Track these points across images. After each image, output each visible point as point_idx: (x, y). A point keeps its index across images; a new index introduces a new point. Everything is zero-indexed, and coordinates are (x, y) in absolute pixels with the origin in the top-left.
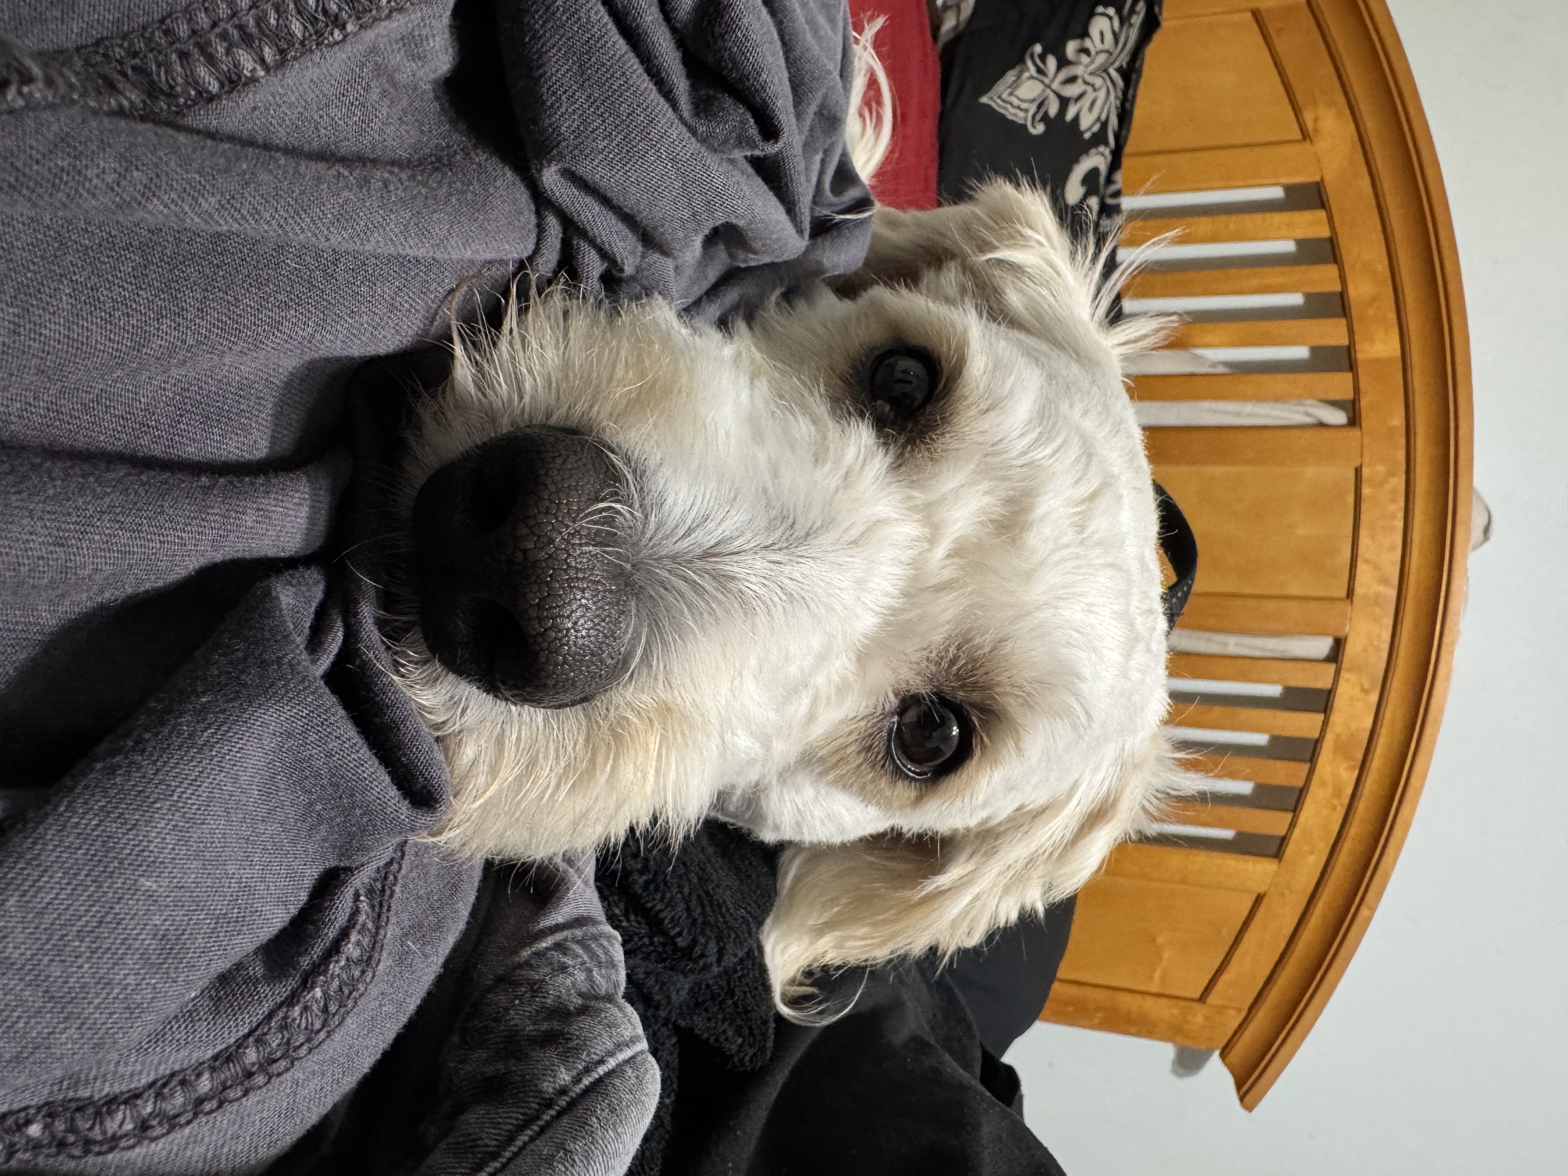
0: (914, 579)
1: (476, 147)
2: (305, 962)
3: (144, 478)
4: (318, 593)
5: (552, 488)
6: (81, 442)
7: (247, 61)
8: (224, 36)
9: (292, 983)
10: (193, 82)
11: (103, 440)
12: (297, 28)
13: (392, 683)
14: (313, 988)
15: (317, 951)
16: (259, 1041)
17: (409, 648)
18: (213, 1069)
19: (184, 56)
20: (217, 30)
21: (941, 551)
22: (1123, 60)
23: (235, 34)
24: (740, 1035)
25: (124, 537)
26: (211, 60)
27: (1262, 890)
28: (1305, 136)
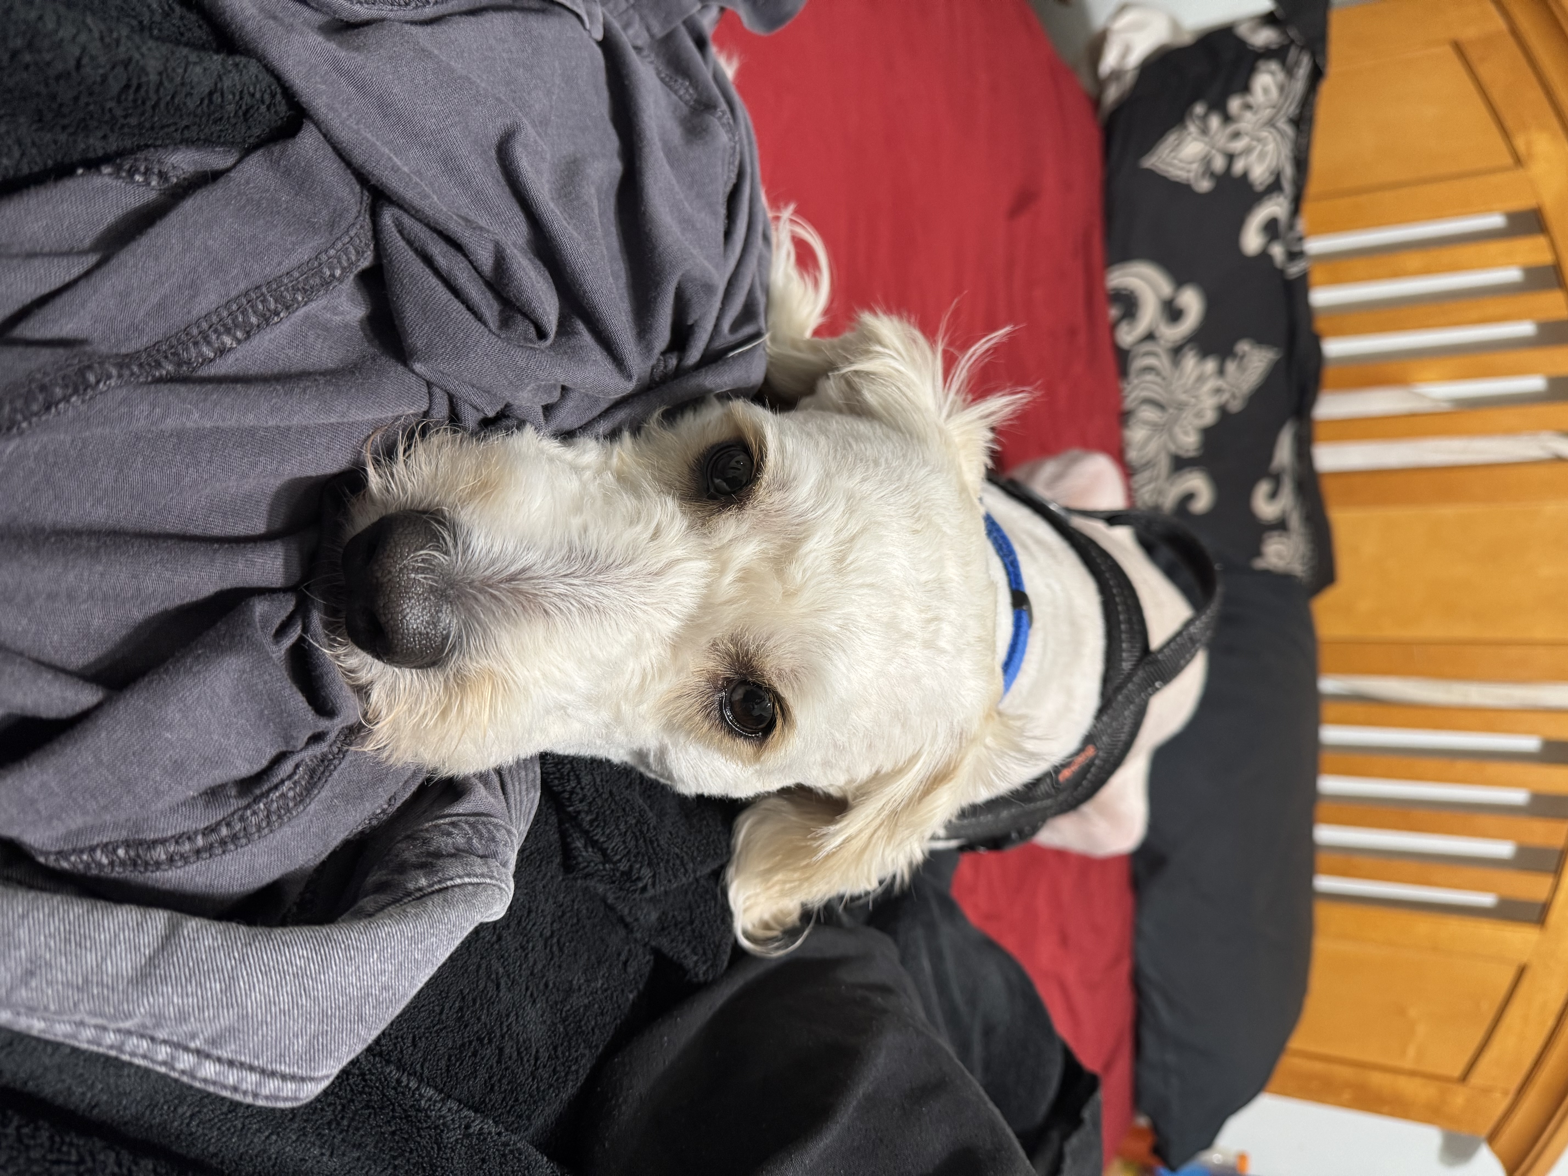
0: (706, 597)
1: (382, 354)
2: (258, 792)
3: (182, 546)
4: (291, 608)
5: (393, 544)
6: (156, 529)
7: (228, 340)
8: (216, 331)
9: (250, 799)
10: (200, 354)
11: (169, 528)
12: (254, 320)
13: (324, 654)
14: (259, 803)
15: (265, 787)
16: (228, 825)
17: (338, 636)
18: (204, 834)
19: (196, 344)
20: (212, 329)
21: (729, 578)
22: (1292, 109)
23: (222, 329)
24: (696, 954)
25: (168, 574)
26: (209, 343)
27: (1524, 959)
28: (1518, 161)
